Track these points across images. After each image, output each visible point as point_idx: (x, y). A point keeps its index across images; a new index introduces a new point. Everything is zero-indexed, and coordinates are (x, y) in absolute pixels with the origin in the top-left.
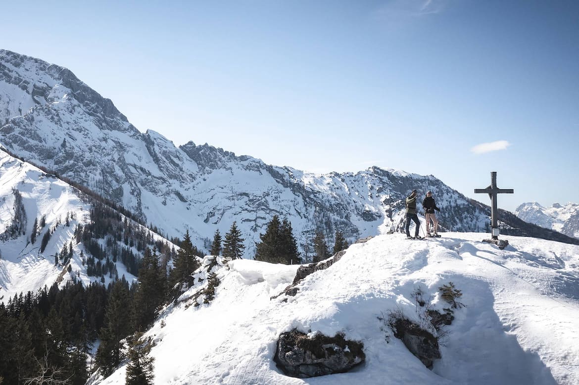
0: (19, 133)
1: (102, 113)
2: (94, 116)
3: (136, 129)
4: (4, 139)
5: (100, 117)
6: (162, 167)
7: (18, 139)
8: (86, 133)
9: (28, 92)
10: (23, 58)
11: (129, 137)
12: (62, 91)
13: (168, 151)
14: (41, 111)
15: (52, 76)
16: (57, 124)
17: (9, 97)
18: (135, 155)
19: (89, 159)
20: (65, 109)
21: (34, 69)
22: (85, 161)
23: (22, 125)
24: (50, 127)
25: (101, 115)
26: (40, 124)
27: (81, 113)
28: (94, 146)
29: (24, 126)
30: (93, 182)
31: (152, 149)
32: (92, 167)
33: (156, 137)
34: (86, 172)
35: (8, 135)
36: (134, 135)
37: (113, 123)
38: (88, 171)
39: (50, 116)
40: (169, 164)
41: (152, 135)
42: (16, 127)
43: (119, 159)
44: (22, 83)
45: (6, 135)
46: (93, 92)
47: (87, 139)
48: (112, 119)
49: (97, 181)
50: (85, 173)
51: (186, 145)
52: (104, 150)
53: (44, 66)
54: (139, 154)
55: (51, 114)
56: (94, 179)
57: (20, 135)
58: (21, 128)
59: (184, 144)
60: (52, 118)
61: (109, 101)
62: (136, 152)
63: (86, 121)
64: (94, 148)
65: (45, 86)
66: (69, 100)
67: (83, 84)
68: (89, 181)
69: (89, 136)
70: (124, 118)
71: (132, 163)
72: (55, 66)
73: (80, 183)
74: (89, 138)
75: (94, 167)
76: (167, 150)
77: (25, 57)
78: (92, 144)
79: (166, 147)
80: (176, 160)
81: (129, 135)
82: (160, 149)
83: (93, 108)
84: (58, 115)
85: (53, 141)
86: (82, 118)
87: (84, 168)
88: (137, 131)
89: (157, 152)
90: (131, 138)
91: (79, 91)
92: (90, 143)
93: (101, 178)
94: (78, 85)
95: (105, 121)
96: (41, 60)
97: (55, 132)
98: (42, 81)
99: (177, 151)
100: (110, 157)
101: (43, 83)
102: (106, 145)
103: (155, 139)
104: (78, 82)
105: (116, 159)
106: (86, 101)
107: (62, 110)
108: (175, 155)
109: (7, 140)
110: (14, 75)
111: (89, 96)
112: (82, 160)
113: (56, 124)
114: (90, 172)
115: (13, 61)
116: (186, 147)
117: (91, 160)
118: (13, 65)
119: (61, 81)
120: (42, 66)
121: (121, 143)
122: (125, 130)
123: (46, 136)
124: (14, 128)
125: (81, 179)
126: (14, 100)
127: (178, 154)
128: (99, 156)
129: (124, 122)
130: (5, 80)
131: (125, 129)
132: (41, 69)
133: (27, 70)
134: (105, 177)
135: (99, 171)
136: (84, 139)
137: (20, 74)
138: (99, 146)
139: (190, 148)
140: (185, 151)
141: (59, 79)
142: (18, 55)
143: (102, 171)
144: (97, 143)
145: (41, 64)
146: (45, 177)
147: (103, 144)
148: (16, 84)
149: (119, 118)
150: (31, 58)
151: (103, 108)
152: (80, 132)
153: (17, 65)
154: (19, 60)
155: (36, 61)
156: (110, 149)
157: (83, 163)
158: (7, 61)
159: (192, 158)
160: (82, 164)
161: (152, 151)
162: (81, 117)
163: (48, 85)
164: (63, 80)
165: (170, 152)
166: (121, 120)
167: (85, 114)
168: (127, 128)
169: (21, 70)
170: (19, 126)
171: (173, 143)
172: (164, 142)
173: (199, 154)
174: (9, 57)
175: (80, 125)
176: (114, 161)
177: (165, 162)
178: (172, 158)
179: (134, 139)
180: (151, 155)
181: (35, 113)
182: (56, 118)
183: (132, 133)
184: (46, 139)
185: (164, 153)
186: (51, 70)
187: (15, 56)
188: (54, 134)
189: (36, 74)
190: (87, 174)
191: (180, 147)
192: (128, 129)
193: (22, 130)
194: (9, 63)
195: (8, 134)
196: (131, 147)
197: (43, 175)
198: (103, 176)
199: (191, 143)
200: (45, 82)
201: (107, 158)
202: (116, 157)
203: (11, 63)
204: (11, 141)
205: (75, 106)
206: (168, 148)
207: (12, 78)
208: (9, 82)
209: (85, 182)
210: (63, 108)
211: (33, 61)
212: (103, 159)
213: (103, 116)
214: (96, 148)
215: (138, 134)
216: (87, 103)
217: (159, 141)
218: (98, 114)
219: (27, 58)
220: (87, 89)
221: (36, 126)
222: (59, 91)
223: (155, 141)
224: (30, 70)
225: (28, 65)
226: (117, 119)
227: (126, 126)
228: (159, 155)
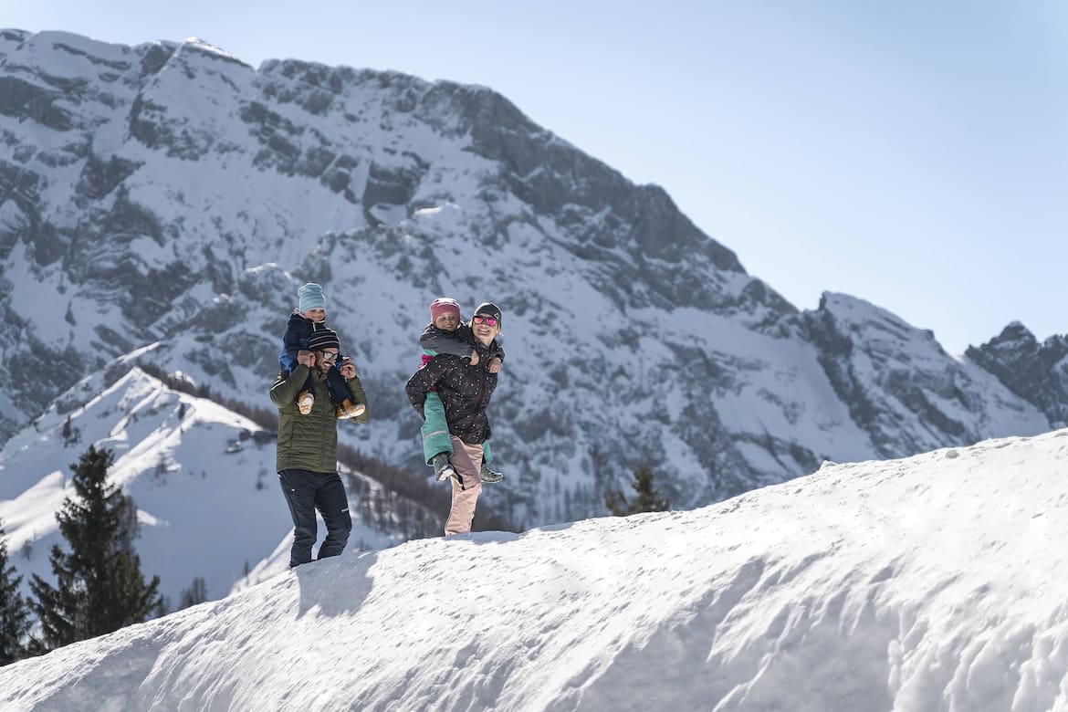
0: (265, 328)
1: (633, 244)
2: (600, 259)
3: (775, 296)
4: (204, 353)
5: (622, 262)
6: (886, 439)
7: (256, 348)
8: (542, 316)
9: (350, 197)
10: (340, 78)
11: (745, 330)
12: (466, 172)
13: (913, 372)
14: (363, 244)
15: (435, 124)
16: (423, 286)
17: (283, 224)
18: (771, 397)
19: (538, 409)
20: (465, 230)
21: (376, 110)
22: (522, 416)
23: (277, 297)
24: (392, 298)
25: (630, 251)
26: (356, 290)
27: (532, 245)
28: (578, 363)
29: (287, 299)
30: (552, 502)
31: (844, 367)
32: (550, 439)
33: (857, 321)
34: (526, 459)
35: (219, 337)
36: (766, 323)
37: (678, 280)
38: (537, 458)
39: (394, 260)
40: (918, 427)
41: (839, 314)
42: (253, 304)
43: (689, 411)
44: (332, 166)
45: (210, 338)
46: (595, 169)
47: (549, 340)
48: (671, 266)
49: (567, 494)
50: (521, 463)
51: (994, 341)
52: (621, 380)
53: (410, 95)
54: (787, 394)
55: (401, 250)
56: (557, 486)
57: (267, 335)
58: (274, 308)
59: (987, 341)
60: (404, 265)
61: (656, 193)
62: (773, 389)
63: (551, 272)
64: (574, 373)
65: (409, 163)
66: (487, 198)
67: (553, 140)
68: (538, 498)
69: (556, 324)
70: (725, 258)
71: (757, 431)
72: (448, 88)
73: (501, 507)
74: (556, 332)
75: (558, 441)
76: (910, 368)
77: (347, 72)
78: (567, 357)
79: (903, 358)
80: (950, 409)
81: (745, 324)
82: (876, 367)
83: (593, 229)
84: (427, 254)
85: (402, 349)
86: (537, 264)
87: (520, 445)
88: (781, 305)
89: (865, 380)
90: (756, 335)
91: (537, 171)
92: (560, 352)
93: (589, 481)
94: (533, 145)
95: (644, 274)
96: (401, 76)
97: (409, 314)
98: (401, 148)
99: (953, 369)
100: (646, 406)
101: (405, 154)
102: (634, 359)
103: (855, 328)
104: (534, 136)
105: (675, 414)
106: (568, 206)
107: (451, 236)
108: (945, 386)
109: (215, 354)
110: (306, 142)
111: (578, 185)
112: (511, 415)
113: (418, 284)
114: (545, 461)
115: (306, 94)
116: (996, 353)
117: (546, 412)
118: (305, 107)
119: (468, 139)
120: (403, 97)
121: (709, 356)
122: (726, 306)
123: (373, 330)
124: (247, 309)
125: (502, 490)
126: (302, 231)
127: (959, 383)
128: (595, 401)
129: (727, 274)
130: (274, 168)
131: (729, 301)
132: (401, 107)
133: (352, 118)
134: (606, 477)
135: (581, 453)
136: (534, 339)
137: (327, 135)
138: (596, 361)
139: (1012, 352)
140: (992, 368)
141: (460, 132)
142: (323, 71)
143: (595, 453)
144: (590, 354)
145: (401, 87)
146: (250, 442)
147: (620, 356)
148: (312, 172)
149: (701, 258)
150: (368, 75)
151: (635, 222)
152: (520, 313)
153: (318, 106)
154: (324, 88)
155: (385, 80)
156: (651, 372)
157: (515, 427)
158: (286, 99)
159: (1027, 396)
160: (509, 431)
161: (846, 379)
162: (533, 258)
163: (417, 158)
164: (472, 134)
165: (923, 376)
166: (712, 268)
167: (550, 249)
168: (736, 293)
169: (331, 124)
170: (266, 302)
171: (938, 338)
172: (892, 337)
173: (1055, 377)
174: (291, 84)
175: (519, 285)
176: (665, 419)
177: (900, 417)
178: (933, 398)
179: (769, 338)
180: (842, 394)
181: (340, 251)
182: (418, 264)
183: (761, 312)
184: (375, 346)
185: (896, 383)
186: (434, 104)
187: (314, 74)
188: (406, 323)
189: (383, 127)
190: (527, 469)
191: (971, 353)
192: (742, 299)
193: (274, 315)
194: (292, 105)
195: (221, 330)
196: (755, 367)
197: (245, 435)
198: (598, 476)
199: (1015, 331)
200: (410, 150)
201: (634, 407)
202: (675, 403)
203: (299, 102)
204: (229, 357)
205: (510, 219)
206: (914, 362)
207: (299, 153)
208: (288, 170)
209: (519, 500)
210: (455, 229)
211: (375, 82)
212: (614, 411)
213: (636, 254)
214: (585, 371)
215: (787, 317)
216: (570, 212)
217: (871, 333)
218: (617, 251)
219: (353, 76)
220: (569, 158)
221: (334, 300)
222: (452, 175)
223: (855, 338)
224: (363, 117)
225: (355, 99)
226: (695, 264)
227: (734, 286)
228: (875, 393)
